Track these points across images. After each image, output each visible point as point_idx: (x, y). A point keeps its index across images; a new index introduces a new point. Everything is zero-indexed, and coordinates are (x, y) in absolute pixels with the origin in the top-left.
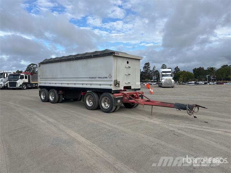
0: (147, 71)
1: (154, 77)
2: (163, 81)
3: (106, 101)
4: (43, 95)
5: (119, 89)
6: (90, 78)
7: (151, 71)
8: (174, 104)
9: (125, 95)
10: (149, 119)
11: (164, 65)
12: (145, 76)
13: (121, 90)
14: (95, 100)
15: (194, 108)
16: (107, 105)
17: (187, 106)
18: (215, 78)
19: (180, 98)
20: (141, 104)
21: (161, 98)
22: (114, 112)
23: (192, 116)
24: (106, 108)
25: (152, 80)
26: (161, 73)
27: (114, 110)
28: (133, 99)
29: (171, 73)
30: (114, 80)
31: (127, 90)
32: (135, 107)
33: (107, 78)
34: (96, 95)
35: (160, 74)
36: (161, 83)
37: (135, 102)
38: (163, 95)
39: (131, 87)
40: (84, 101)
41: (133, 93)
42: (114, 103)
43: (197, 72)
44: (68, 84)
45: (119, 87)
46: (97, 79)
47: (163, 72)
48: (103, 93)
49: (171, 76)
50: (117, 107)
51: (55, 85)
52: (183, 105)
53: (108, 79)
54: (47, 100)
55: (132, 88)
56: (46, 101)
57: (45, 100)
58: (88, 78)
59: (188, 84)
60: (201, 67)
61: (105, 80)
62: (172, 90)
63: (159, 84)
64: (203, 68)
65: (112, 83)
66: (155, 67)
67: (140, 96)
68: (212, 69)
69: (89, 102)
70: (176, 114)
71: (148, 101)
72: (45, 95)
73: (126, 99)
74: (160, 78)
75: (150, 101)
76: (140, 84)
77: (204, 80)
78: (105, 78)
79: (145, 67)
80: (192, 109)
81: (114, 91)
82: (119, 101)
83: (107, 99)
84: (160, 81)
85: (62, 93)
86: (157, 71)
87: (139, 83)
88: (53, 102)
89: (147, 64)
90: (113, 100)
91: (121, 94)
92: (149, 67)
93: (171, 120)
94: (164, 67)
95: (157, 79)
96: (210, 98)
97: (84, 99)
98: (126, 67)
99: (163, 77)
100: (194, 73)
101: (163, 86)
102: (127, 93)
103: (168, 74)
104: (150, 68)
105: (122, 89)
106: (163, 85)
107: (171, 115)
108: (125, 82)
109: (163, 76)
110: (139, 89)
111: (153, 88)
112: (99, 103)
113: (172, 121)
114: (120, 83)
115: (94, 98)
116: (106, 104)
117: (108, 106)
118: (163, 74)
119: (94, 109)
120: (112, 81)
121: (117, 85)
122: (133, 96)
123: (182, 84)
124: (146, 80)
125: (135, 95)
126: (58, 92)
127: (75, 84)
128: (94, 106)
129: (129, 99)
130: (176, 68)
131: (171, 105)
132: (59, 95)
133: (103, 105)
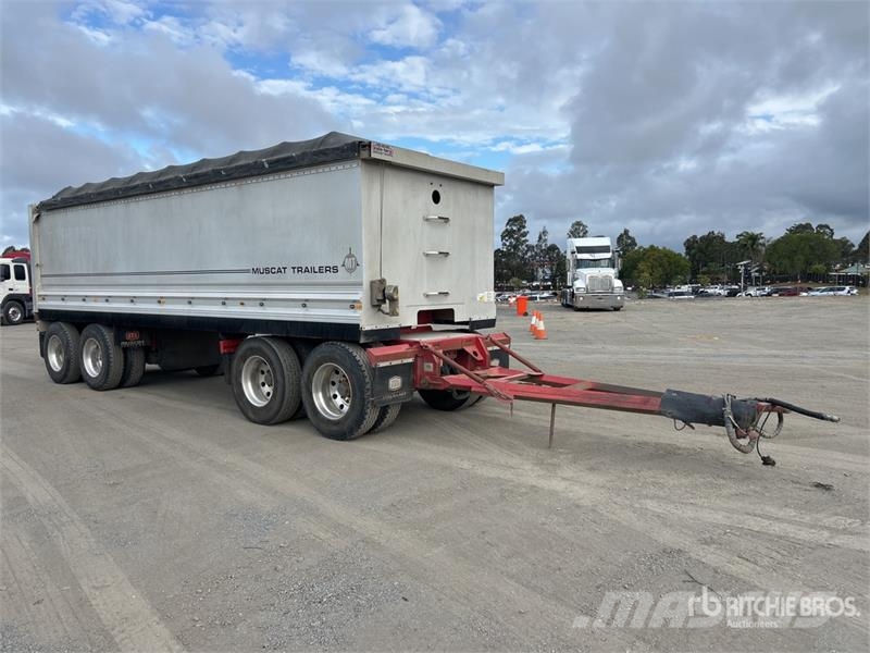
0: (515, 247)
1: (540, 270)
2: (579, 284)
3: (333, 384)
4: (58, 352)
5: (397, 326)
6: (256, 271)
7: (530, 248)
8: (658, 395)
9: (424, 353)
10: (542, 473)
11: (578, 224)
12: (507, 265)
13: (408, 330)
14: (279, 378)
15: (764, 415)
16: (339, 401)
17: (728, 409)
18: (764, 274)
19: (658, 354)
20: (499, 395)
21: (582, 357)
22: (372, 431)
23: (754, 457)
24: (335, 416)
25: (534, 284)
26: (573, 253)
27: (375, 427)
28: (462, 372)
29: (609, 255)
30: (372, 283)
31: (435, 327)
32: (471, 406)
33: (335, 270)
34: (285, 356)
35: (569, 256)
36: (573, 294)
37: (470, 387)
38: (586, 341)
39: (452, 311)
40: (234, 381)
41: (462, 340)
42: (369, 393)
43: (701, 250)
44: (160, 301)
45: (394, 313)
46: (290, 276)
47: (581, 250)
48: (318, 343)
49: (611, 263)
50: (384, 412)
51: (107, 305)
52: (709, 400)
53: (342, 276)
54: (72, 375)
55: (456, 320)
56: (67, 380)
57: (65, 376)
58: (247, 271)
59: (670, 294)
60: (716, 233)
61: (325, 281)
62: (616, 318)
63: (564, 295)
64: (723, 235)
65: (362, 295)
66: (545, 232)
67: (494, 355)
68: (754, 238)
69: (257, 388)
70: (661, 441)
71: (531, 379)
72: (67, 353)
73: (431, 370)
74: (569, 275)
75: (544, 379)
76: (492, 299)
77: (726, 280)
78: (328, 269)
79: (507, 234)
80: (754, 420)
81: (370, 333)
82: (395, 383)
83: (337, 372)
84: (569, 284)
85: (139, 342)
86: (553, 248)
87: (490, 295)
88: (100, 385)
89: (518, 221)
90: (367, 380)
91: (403, 348)
92: (525, 234)
93: (647, 475)
94: (578, 230)
95: (552, 279)
96: (782, 353)
97: (234, 371)
98: (427, 220)
99: (578, 268)
100: (687, 254)
101: (579, 305)
102: (436, 344)
103: (597, 256)
104: (528, 237)
105: (413, 322)
106: (580, 303)
107: (641, 445)
108: (425, 290)
109: (580, 264)
110: (490, 323)
111: (546, 315)
112: (300, 392)
113: (654, 484)
114: (402, 297)
115: (277, 369)
116: (335, 396)
117: (342, 406)
118: (580, 256)
119: (278, 418)
120: (361, 285)
121: (386, 307)
122: (461, 355)
123: (649, 297)
124: (513, 281)
125: (470, 349)
126: (118, 340)
127: (190, 301)
128: (275, 408)
129: (443, 373)
130: (621, 236)
131: (645, 402)
132: (125, 350)
133: (319, 400)
